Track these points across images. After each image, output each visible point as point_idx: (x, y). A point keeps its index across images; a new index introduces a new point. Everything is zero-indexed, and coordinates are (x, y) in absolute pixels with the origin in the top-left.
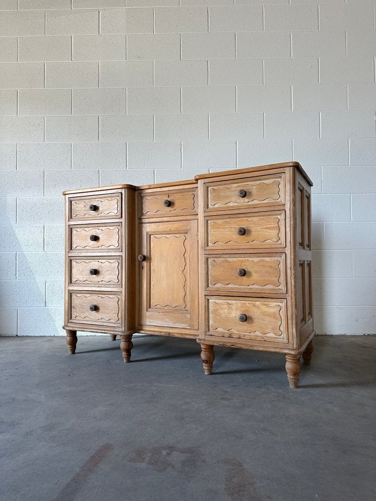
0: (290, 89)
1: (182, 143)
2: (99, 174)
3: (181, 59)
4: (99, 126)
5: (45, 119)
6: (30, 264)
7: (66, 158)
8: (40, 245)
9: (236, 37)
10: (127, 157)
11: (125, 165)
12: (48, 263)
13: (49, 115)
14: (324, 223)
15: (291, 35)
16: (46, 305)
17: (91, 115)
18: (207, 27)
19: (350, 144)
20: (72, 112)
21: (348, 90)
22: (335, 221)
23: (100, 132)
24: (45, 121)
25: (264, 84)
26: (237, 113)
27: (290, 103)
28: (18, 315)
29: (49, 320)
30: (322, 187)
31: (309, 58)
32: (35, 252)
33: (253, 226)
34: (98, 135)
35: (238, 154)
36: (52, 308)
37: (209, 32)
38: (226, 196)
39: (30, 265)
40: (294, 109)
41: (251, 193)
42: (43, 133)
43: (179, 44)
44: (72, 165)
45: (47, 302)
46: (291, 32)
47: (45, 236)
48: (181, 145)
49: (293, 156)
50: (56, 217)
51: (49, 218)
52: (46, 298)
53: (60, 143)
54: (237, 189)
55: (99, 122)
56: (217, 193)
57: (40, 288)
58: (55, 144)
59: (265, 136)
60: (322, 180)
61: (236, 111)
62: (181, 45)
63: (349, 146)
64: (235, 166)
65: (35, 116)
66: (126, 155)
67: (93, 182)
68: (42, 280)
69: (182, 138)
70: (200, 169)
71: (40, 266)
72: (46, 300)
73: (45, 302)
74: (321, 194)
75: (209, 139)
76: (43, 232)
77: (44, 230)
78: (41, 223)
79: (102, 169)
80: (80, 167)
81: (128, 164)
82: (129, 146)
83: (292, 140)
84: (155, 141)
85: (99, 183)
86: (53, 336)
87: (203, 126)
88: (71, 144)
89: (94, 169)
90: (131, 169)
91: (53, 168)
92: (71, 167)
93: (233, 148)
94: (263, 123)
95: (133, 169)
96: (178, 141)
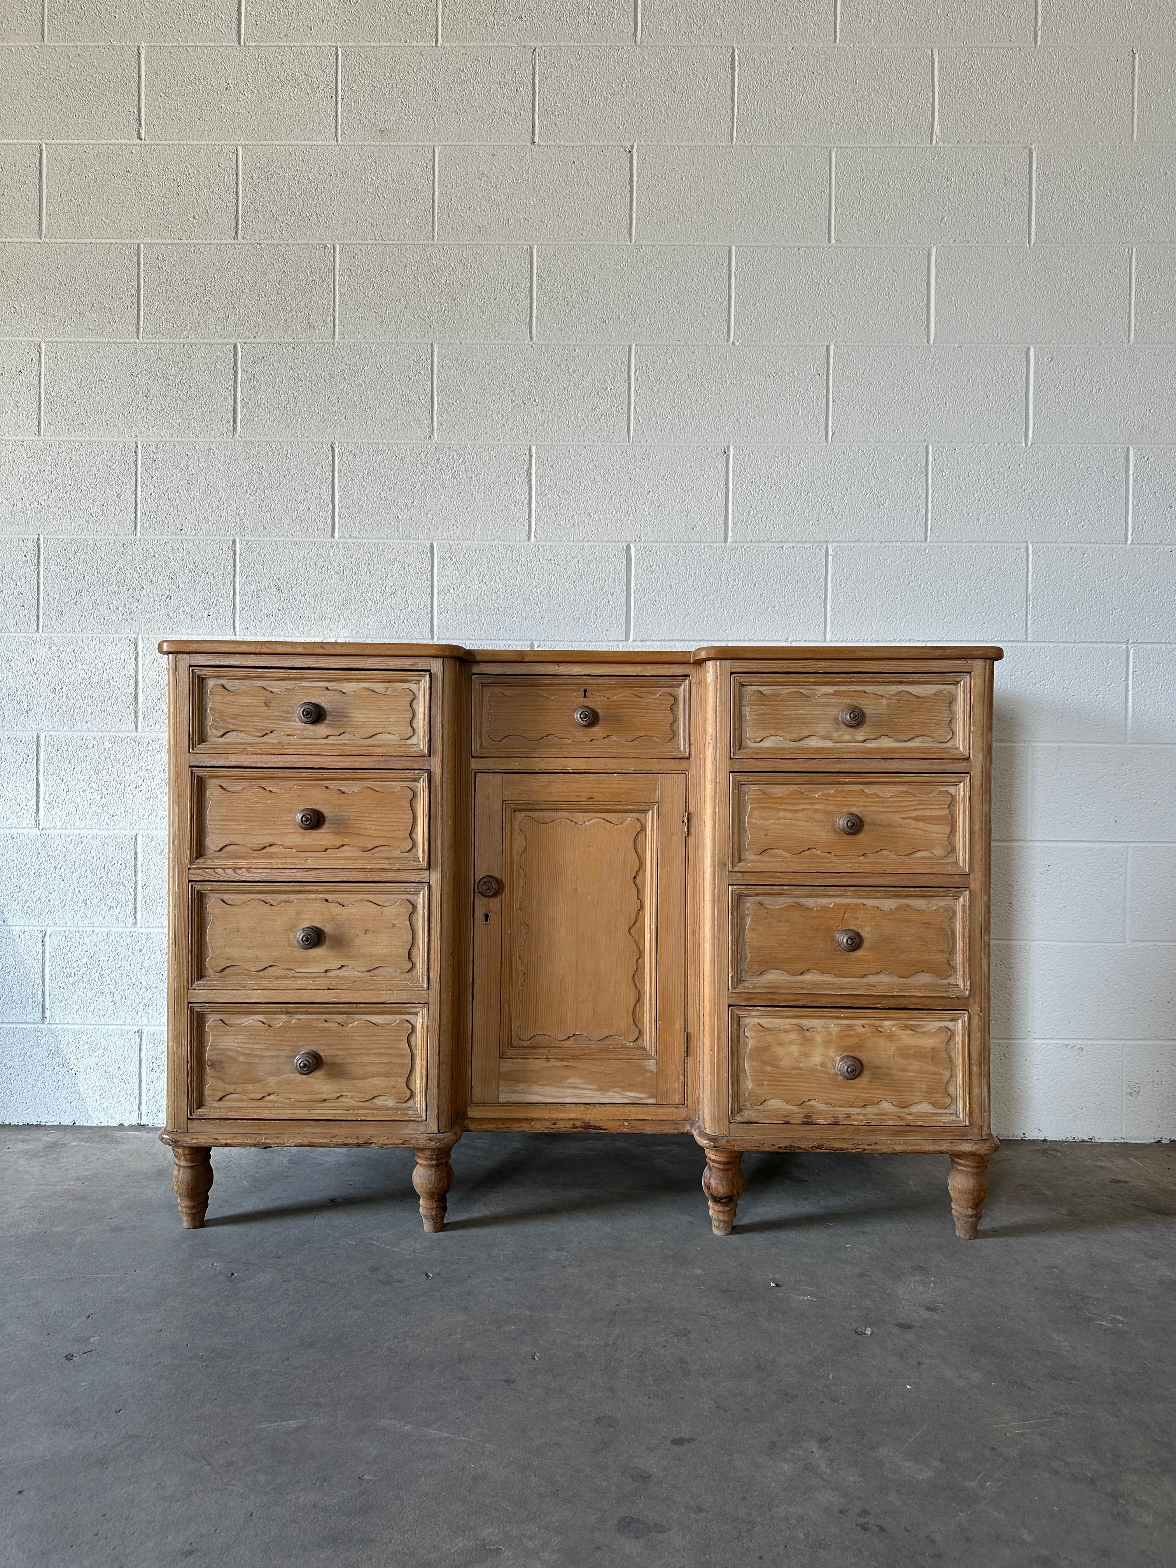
0: (926, 262)
1: (534, 449)
2: (235, 554)
3: (536, 140)
4: (235, 381)
5: (43, 352)
7: (119, 496)
8: (23, 806)
9: (737, 63)
10: (337, 496)
11: (329, 521)
12: (52, 868)
13: (57, 339)
15: (936, 59)
16: (44, 1018)
17: (206, 341)
18: (632, 24)
19: (1135, 466)
20: (138, 329)
21: (1133, 270)
23: (239, 404)
24: (43, 360)
25: (833, 241)
26: (733, 343)
27: (925, 310)
29: (57, 1068)
30: (1029, 617)
31: (998, 145)
32: (7, 832)
34: (231, 414)
35: (734, 492)
36: (66, 1027)
37: (639, 42)
40: (936, 333)
42: (36, 403)
43: (530, 86)
44: (139, 520)
45: (47, 1005)
46: (936, 51)
47: (41, 773)
48: (531, 456)
49: (930, 505)
50: (80, 708)
51: (55, 710)
52: (43, 993)
53: (97, 439)
55: (236, 365)
57: (25, 957)
58: (78, 445)
59: (830, 430)
60: (1030, 592)
61: (729, 335)
62: (537, 89)
63: (1131, 472)
64: (723, 535)
65: (8, 339)
66: (330, 487)
67: (213, 584)
68: (31, 928)
69: (534, 432)
70: (597, 544)
71: (23, 880)
72: (44, 1000)
73: (40, 1005)
74: (1025, 644)
75: (631, 436)
76: (35, 761)
77: (37, 751)
78: (29, 728)
79: (243, 538)
80: (166, 528)
81: (339, 522)
82: (341, 454)
83: (927, 447)
84: (435, 439)
85: (234, 588)
86: (71, 1124)
87: (609, 389)
88: (136, 443)
89: (218, 538)
90: (350, 540)
91: (72, 531)
92: (133, 528)
93: (716, 472)
94: (824, 383)
95: (355, 540)
96: (521, 443)
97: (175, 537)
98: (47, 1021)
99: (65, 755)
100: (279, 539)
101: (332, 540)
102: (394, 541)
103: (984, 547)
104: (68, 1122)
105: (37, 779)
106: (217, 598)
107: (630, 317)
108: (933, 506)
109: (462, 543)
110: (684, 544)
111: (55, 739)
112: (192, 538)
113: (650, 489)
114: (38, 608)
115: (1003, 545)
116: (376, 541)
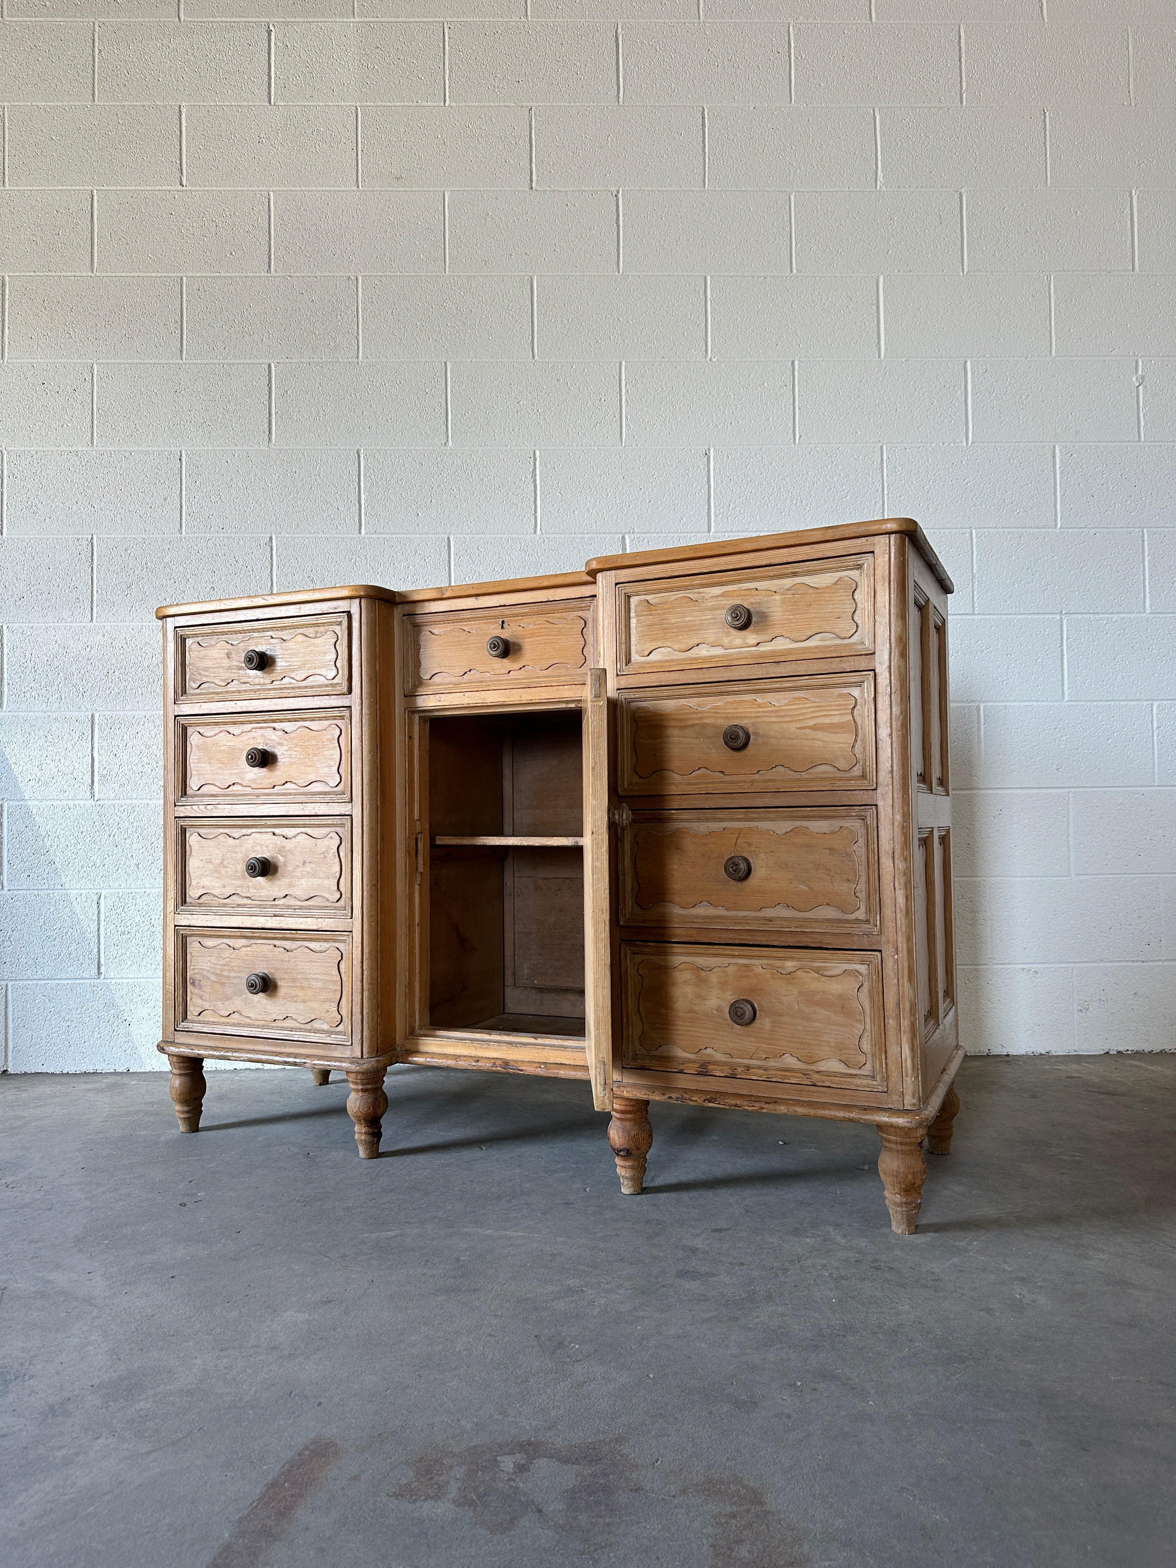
0: (875, 288)
1: (538, 453)
2: (272, 549)
3: (534, 185)
4: (270, 397)
5: (95, 372)
6: (46, 839)
7: (165, 499)
8: (79, 779)
9: (706, 120)
10: (363, 496)
11: (357, 519)
12: (106, 836)
13: (108, 361)
14: (982, 708)
15: (878, 117)
16: (99, 973)
17: (242, 361)
18: (615, 87)
19: (1061, 460)
20: (181, 351)
21: (1052, 294)
22: (1014, 701)
23: (274, 416)
24: (95, 380)
25: (795, 271)
26: (710, 359)
27: (876, 329)
28: (10, 1006)
29: (112, 1020)
30: (975, 593)
31: (932, 190)
32: (65, 803)
33: (774, 719)
34: (266, 425)
35: (715, 489)
36: (120, 981)
37: (621, 103)
38: (686, 627)
39: (48, 844)
40: (886, 350)
41: (766, 617)
42: (89, 417)
43: (527, 139)
44: (184, 521)
45: (102, 961)
46: (877, 110)
47: (96, 749)
48: (535, 459)
49: (886, 498)
50: (132, 689)
51: (108, 692)
52: (99, 951)
53: (145, 449)
54: (722, 602)
55: (270, 382)
56: (659, 614)
57: (81, 917)
58: (127, 454)
59: (797, 433)
60: (975, 571)
61: (706, 353)
62: (534, 143)
63: (1058, 467)
64: (706, 526)
65: (63, 361)
66: (357, 489)
67: (252, 577)
68: (87, 891)
69: (537, 438)
70: (595, 535)
71: (79, 847)
72: (99, 957)
73: (96, 962)
74: (973, 617)
75: (624, 440)
76: (90, 738)
77: (92, 729)
78: (84, 709)
79: (279, 535)
80: (209, 527)
81: (365, 520)
82: (365, 459)
83: (882, 447)
84: (450, 446)
85: (272, 580)
86: (125, 1071)
87: (603, 400)
88: (180, 452)
89: (256, 535)
90: (376, 536)
91: (123, 531)
92: (179, 527)
93: (699, 471)
94: (791, 392)
95: (380, 536)
96: (526, 448)
97: (217, 535)
98: (102, 976)
99: (118, 732)
100: (312, 536)
101: (359, 535)
102: (414, 535)
103: (934, 533)
104: (122, 1069)
105: (92, 754)
106: (255, 589)
107: (620, 337)
108: (888, 498)
109: (475, 536)
110: (673, 535)
111: (108, 718)
112: (233, 535)
113: (641, 487)
114: (92, 600)
115: (950, 530)
116: (398, 536)
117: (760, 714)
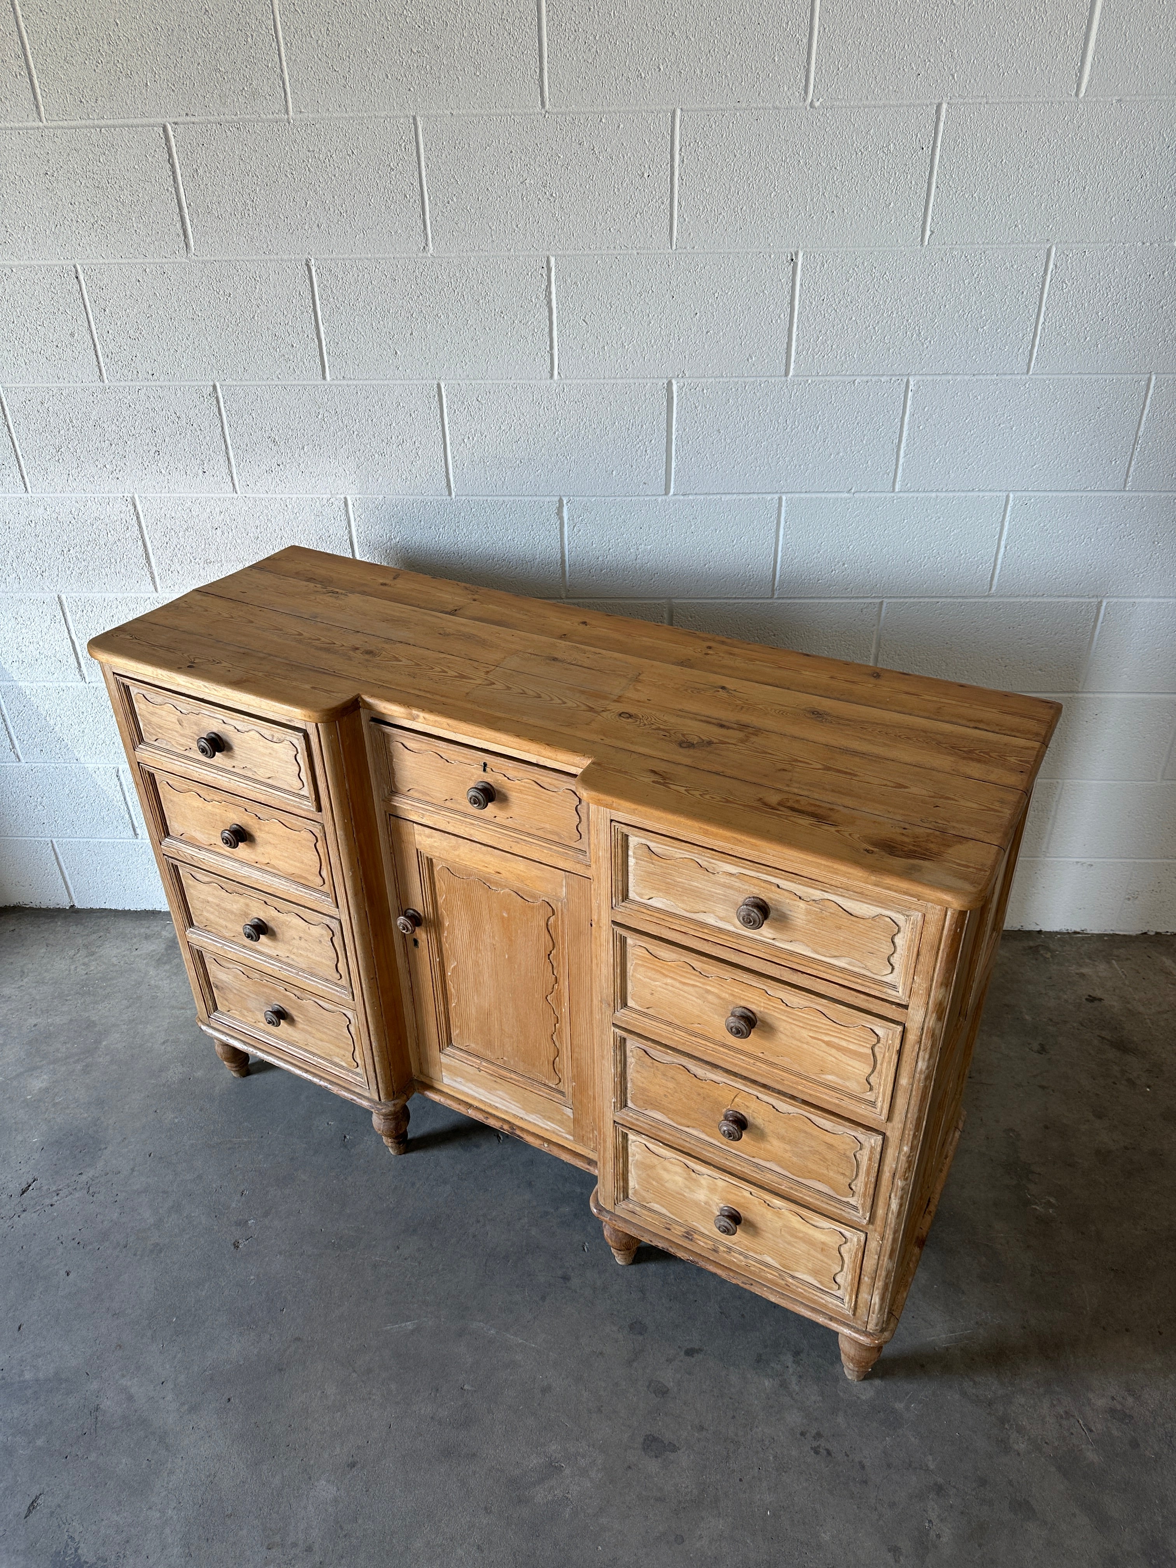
1: (552, 260)
2: (218, 403)
4: (175, 180)
6: (48, 718)
7: (72, 335)
8: (64, 662)
10: (322, 328)
11: (318, 361)
12: (108, 717)
14: (1104, 604)
16: (136, 835)
17: (126, 122)
20: (37, 107)
22: (1146, 597)
23: (186, 211)
26: (812, 105)
28: (60, 857)
30: (1133, 463)
33: (784, 1018)
34: (179, 225)
35: (800, 313)
38: (691, 890)
39: (52, 722)
40: (1090, 81)
41: (787, 918)
44: (102, 365)
45: (136, 825)
47: (72, 633)
48: (549, 270)
49: (1040, 328)
50: (94, 570)
51: (68, 572)
52: (130, 816)
53: (28, 263)
54: (736, 884)
55: (170, 155)
56: (662, 867)
57: (105, 788)
59: (928, 228)
60: (1140, 434)
61: (806, 92)
64: (783, 368)
66: (313, 318)
67: (201, 437)
68: (104, 766)
69: (552, 238)
70: (632, 381)
71: (83, 726)
72: (132, 821)
73: (130, 826)
74: (1122, 494)
75: (675, 240)
76: (63, 621)
77: (63, 612)
78: (48, 590)
79: (224, 383)
80: (135, 372)
81: (329, 361)
82: (320, 275)
83: (1049, 250)
84: (431, 251)
85: (225, 441)
87: (646, 175)
88: (75, 267)
89: (195, 383)
90: (345, 382)
91: (31, 378)
92: (98, 373)
93: (780, 287)
94: (928, 161)
95: (350, 382)
96: (536, 253)
97: (147, 384)
98: (140, 837)
99: (91, 615)
100: (264, 383)
101: (323, 382)
102: (394, 382)
103: (1097, 381)
105: (71, 637)
106: (208, 453)
107: (674, 68)
108: (1044, 329)
109: (473, 382)
110: (736, 380)
111: (77, 600)
112: (167, 383)
113: (697, 311)
114: (20, 466)
115: (1120, 377)
116: (374, 382)
117: (769, 1007)
